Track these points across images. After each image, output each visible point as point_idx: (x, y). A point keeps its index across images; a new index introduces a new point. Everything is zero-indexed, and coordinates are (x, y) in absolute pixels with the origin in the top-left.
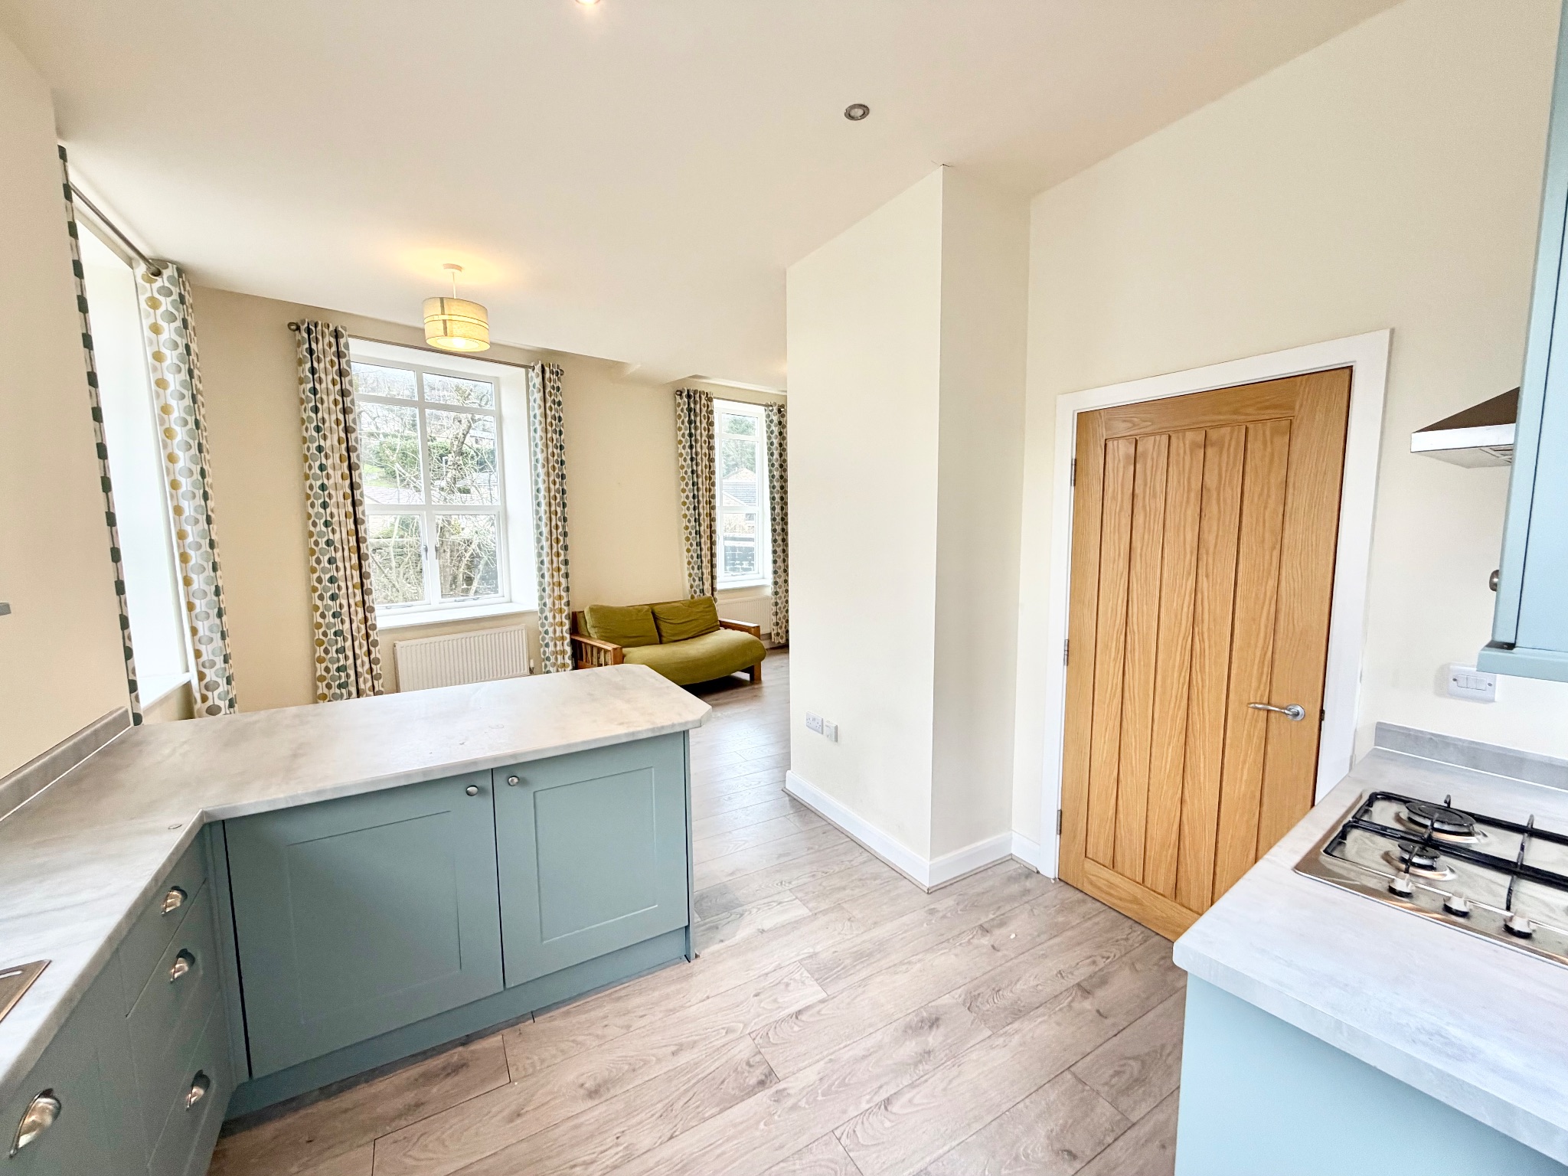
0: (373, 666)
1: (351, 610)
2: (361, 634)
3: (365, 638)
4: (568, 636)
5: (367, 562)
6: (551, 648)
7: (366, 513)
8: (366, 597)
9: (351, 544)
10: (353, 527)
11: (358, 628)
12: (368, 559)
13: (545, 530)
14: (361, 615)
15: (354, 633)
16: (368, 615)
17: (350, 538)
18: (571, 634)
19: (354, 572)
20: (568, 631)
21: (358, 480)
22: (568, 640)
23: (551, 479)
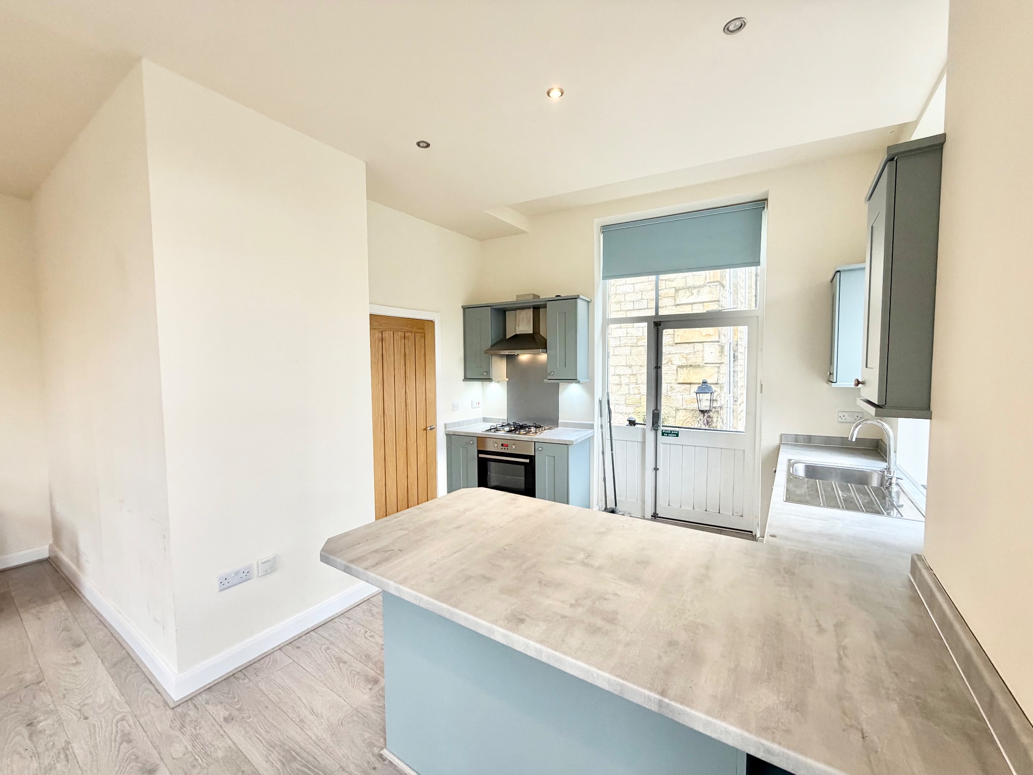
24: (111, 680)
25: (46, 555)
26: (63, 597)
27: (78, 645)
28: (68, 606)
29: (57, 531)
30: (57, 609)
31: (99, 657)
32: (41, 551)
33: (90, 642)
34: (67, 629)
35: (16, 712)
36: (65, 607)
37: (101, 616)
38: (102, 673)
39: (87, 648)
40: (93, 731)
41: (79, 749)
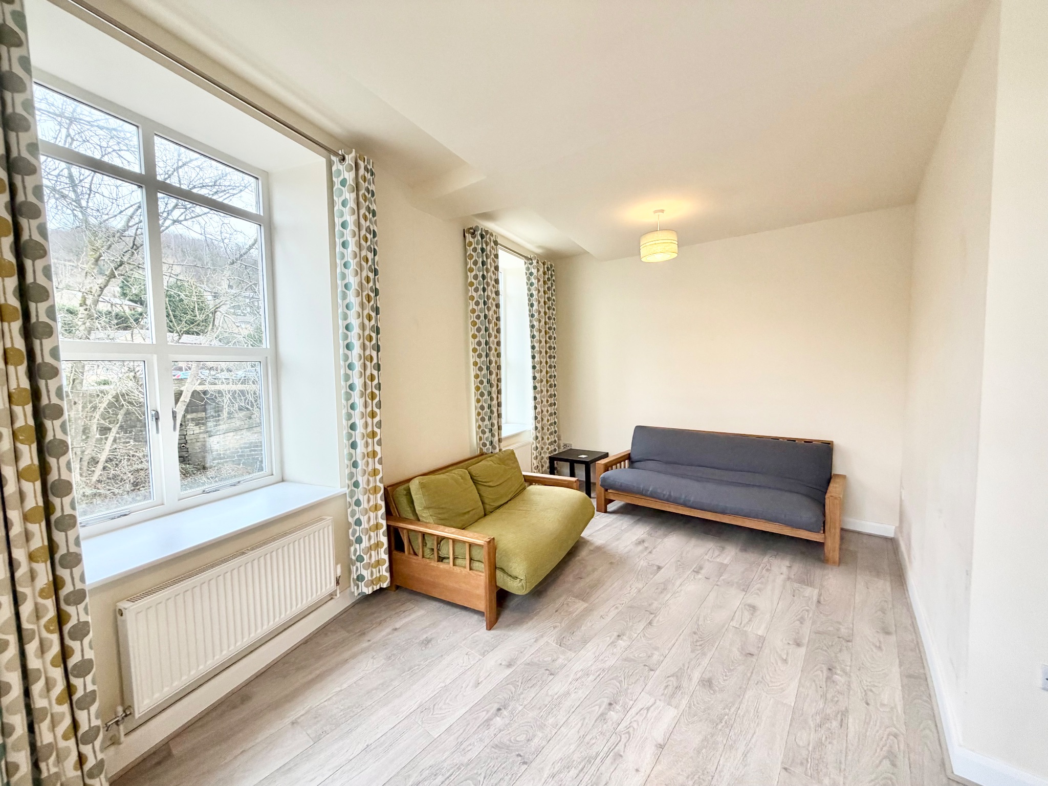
0: (74, 681)
1: (18, 574)
2: (43, 621)
3: (54, 626)
4: (384, 522)
5: (63, 460)
6: (365, 544)
7: (63, 355)
8: (59, 537)
9: (19, 423)
10: (25, 384)
11: (38, 613)
12: (66, 452)
13: (358, 382)
14: (44, 576)
15: (25, 625)
16: (63, 573)
17: (18, 409)
18: (387, 520)
19: (28, 487)
20: (385, 516)
21: (41, 280)
22: (385, 528)
23: (366, 312)
24: (900, 688)
25: (891, 534)
26: (891, 581)
27: (888, 633)
28: (892, 589)
29: (902, 517)
30: (883, 586)
31: (899, 657)
32: (888, 530)
33: (897, 636)
34: (883, 611)
35: (826, 651)
36: (889, 590)
37: (915, 618)
38: (895, 672)
39: (893, 639)
40: (867, 721)
41: (854, 724)
